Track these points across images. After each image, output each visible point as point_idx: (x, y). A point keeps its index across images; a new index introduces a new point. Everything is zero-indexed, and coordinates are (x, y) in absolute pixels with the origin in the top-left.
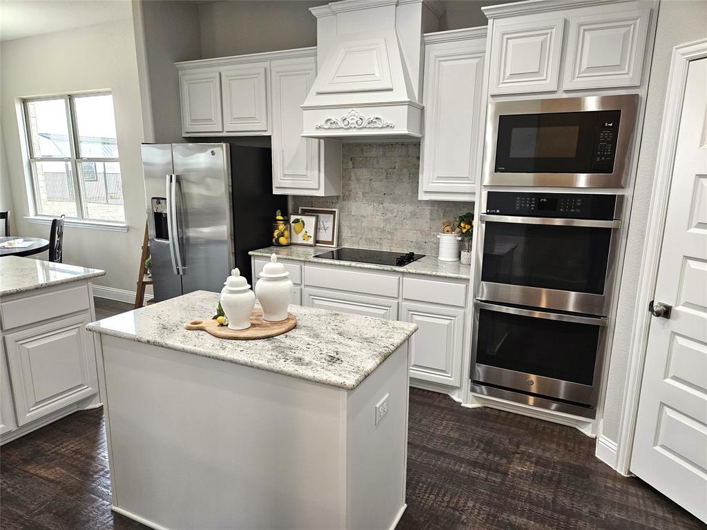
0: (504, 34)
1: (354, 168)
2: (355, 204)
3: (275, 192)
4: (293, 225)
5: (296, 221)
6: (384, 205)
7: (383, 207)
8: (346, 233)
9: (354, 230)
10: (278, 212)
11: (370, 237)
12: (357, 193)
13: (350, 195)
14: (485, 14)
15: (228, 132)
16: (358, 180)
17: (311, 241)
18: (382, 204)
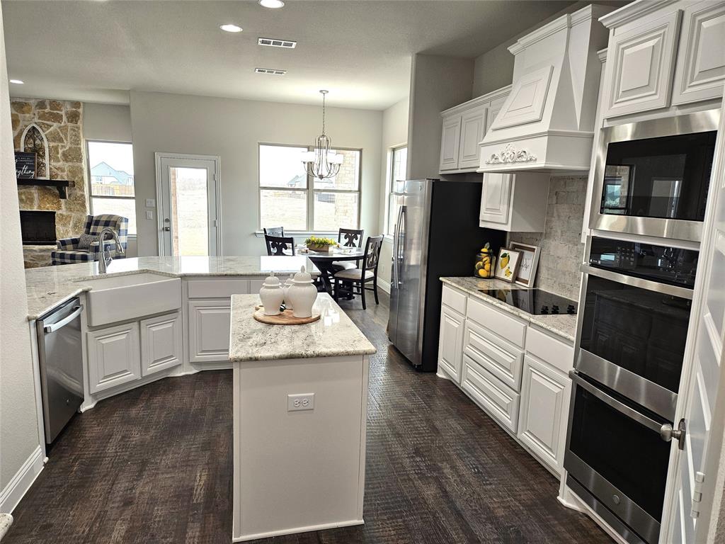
0: (620, 44)
1: (557, 203)
2: (553, 243)
3: (482, 225)
4: (501, 258)
5: (504, 256)
6: (578, 247)
7: (577, 249)
8: (544, 274)
9: (550, 272)
10: (487, 245)
11: (563, 281)
12: (557, 232)
13: (550, 233)
14: (604, 24)
15: (462, 169)
16: (559, 216)
17: (510, 278)
18: (577, 245)
